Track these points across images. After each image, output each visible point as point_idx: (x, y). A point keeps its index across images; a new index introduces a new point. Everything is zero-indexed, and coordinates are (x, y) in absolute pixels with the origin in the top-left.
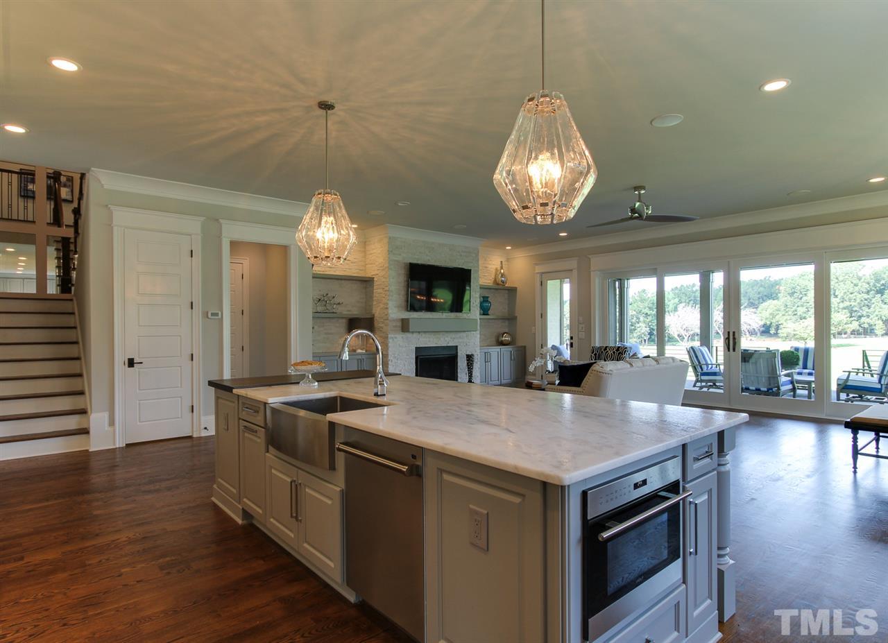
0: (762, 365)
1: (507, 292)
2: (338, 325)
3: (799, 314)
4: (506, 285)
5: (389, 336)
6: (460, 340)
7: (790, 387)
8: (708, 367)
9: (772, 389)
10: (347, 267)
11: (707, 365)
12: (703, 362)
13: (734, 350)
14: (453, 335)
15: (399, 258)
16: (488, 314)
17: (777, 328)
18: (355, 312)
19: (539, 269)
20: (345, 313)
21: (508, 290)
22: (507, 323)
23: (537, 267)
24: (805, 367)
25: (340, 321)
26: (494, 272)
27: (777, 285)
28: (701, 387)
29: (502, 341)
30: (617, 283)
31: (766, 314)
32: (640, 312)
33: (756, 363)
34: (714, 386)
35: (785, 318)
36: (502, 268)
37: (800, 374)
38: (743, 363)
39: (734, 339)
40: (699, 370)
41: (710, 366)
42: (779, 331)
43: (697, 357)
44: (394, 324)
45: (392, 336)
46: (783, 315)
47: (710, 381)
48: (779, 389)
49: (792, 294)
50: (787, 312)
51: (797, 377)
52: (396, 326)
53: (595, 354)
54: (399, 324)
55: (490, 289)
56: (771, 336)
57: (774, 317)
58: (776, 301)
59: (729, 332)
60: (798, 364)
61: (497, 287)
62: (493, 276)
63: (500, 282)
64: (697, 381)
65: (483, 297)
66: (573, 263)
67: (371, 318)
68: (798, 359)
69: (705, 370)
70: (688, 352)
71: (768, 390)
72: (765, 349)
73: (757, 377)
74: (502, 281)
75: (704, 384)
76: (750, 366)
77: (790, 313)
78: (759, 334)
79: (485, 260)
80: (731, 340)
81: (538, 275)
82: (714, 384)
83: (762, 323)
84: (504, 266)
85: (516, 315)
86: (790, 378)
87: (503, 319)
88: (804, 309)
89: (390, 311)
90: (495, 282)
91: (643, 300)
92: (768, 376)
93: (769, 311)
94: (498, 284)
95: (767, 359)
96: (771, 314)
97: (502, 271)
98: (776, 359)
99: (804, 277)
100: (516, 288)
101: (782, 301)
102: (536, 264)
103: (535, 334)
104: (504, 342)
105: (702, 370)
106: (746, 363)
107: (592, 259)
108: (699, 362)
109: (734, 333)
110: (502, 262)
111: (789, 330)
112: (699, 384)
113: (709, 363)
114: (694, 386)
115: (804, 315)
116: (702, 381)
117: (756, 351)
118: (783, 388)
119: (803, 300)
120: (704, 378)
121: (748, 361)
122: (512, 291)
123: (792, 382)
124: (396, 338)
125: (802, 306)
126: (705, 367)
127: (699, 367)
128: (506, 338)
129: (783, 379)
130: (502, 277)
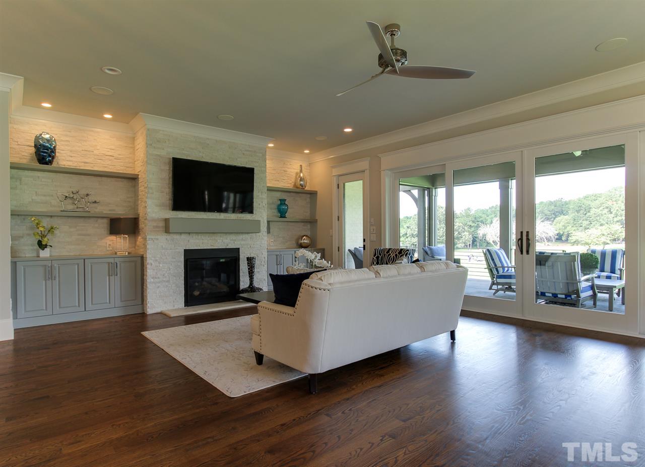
0: (560, 268)
1: (309, 196)
2: (97, 225)
3: (583, 226)
4: (306, 189)
5: (148, 237)
6: (242, 242)
7: (590, 293)
8: (504, 270)
9: (570, 296)
10: (109, 163)
11: (503, 267)
12: (499, 264)
13: (528, 252)
14: (233, 237)
15: (163, 153)
16: (285, 217)
17: (568, 236)
18: (120, 211)
19: (336, 172)
20: (105, 212)
21: (310, 194)
22: (309, 226)
23: (334, 170)
24: (602, 270)
25: (100, 221)
26: (294, 175)
27: (567, 204)
28: (497, 291)
29: (301, 243)
30: (426, 192)
31: (560, 226)
32: (466, 224)
33: (553, 265)
34: (509, 289)
35: (574, 228)
36: (301, 171)
37: (599, 277)
38: (539, 267)
39: (528, 239)
40: (495, 272)
41: (506, 269)
42: (570, 238)
43: (493, 260)
44: (155, 224)
45: (153, 237)
46: (573, 227)
47: (506, 284)
48: (579, 296)
49: (578, 211)
50: (575, 224)
51: (597, 282)
52: (157, 227)
53: (378, 258)
54: (162, 224)
55: (290, 192)
56: (563, 242)
57: (566, 228)
58: (567, 216)
59: (522, 233)
60: (597, 268)
61: (298, 190)
62: (293, 180)
63: (299, 186)
64: (493, 284)
65: (280, 200)
66: (364, 164)
67: (135, 218)
68: (597, 262)
69: (501, 273)
70: (485, 254)
71: (567, 296)
72: (562, 252)
73: (554, 282)
74: (301, 185)
75: (500, 287)
76: (546, 270)
77: (577, 225)
78: (554, 241)
79: (284, 164)
80: (525, 242)
81: (335, 178)
82: (510, 287)
83: (557, 232)
84: (303, 168)
85: (317, 218)
86: (590, 284)
87: (305, 222)
88: (588, 222)
89: (149, 210)
90: (295, 186)
91: (468, 216)
92: (566, 281)
93: (562, 224)
94: (297, 188)
95: (565, 262)
96: (563, 226)
97: (302, 175)
98: (576, 263)
99: (588, 199)
100: (317, 191)
101: (572, 216)
102: (332, 167)
103: (332, 236)
104: (303, 245)
105: (498, 273)
106: (542, 267)
107: (382, 159)
108: (496, 265)
109: (528, 232)
110: (301, 166)
111: (577, 238)
112: (495, 287)
113: (506, 265)
114: (491, 288)
115: (588, 227)
116: (498, 284)
117: (552, 254)
118: (583, 295)
119: (587, 215)
120: (499, 280)
121: (544, 265)
122: (313, 194)
123: (592, 287)
124: (157, 239)
125: (586, 220)
126: (501, 270)
127: (495, 269)
128: (305, 241)
129: (584, 285)
130: (301, 180)
